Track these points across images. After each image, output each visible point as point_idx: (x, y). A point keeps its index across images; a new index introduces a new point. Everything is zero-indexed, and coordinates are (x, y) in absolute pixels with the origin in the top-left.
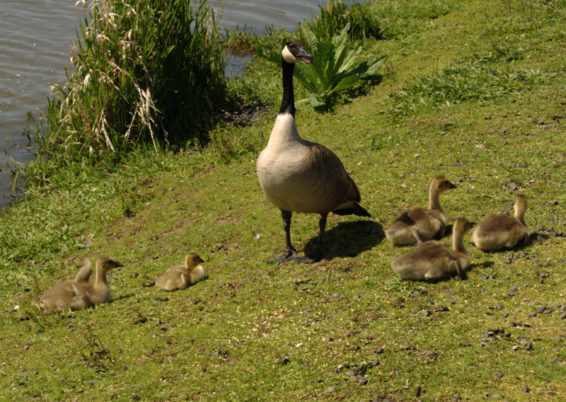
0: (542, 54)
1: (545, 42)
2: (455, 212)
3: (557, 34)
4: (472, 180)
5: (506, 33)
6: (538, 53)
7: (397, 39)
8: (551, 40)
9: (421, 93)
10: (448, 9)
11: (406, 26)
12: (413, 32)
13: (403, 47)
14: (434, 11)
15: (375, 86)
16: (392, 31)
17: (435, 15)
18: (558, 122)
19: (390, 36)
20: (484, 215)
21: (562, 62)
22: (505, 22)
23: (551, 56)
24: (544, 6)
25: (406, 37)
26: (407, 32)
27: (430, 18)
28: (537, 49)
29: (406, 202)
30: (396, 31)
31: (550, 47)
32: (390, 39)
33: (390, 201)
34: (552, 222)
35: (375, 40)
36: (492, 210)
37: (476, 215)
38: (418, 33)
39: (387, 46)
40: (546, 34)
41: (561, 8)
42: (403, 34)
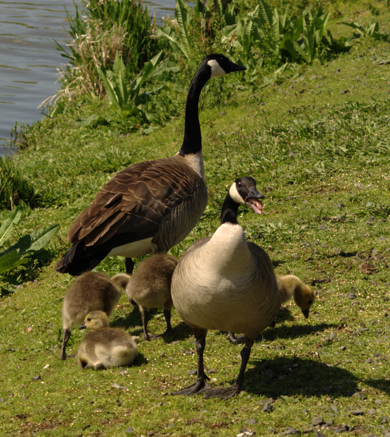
0: (281, 203)
1: (284, 186)
2: (194, 413)
3: (299, 174)
4: (211, 370)
5: (224, 179)
6: (275, 202)
7: (61, 205)
8: (292, 183)
9: (118, 267)
10: (130, 157)
11: (72, 185)
12: (83, 193)
13: (72, 215)
14: (109, 162)
15: (44, 268)
16: (53, 193)
17: (112, 166)
18: (320, 288)
19: (52, 202)
20: (235, 413)
21: (312, 210)
22: (221, 165)
23: (294, 205)
24: (273, 138)
25: (74, 200)
26: (74, 193)
27: (105, 172)
28: (274, 197)
29: (124, 407)
30: (58, 193)
31: (291, 192)
32: (50, 206)
33: (100, 407)
34: (331, 414)
35: (29, 209)
36: (245, 406)
37: (225, 414)
38: (91, 193)
39: (48, 216)
40: (282, 175)
41: (299, 139)
42: (68, 197)
